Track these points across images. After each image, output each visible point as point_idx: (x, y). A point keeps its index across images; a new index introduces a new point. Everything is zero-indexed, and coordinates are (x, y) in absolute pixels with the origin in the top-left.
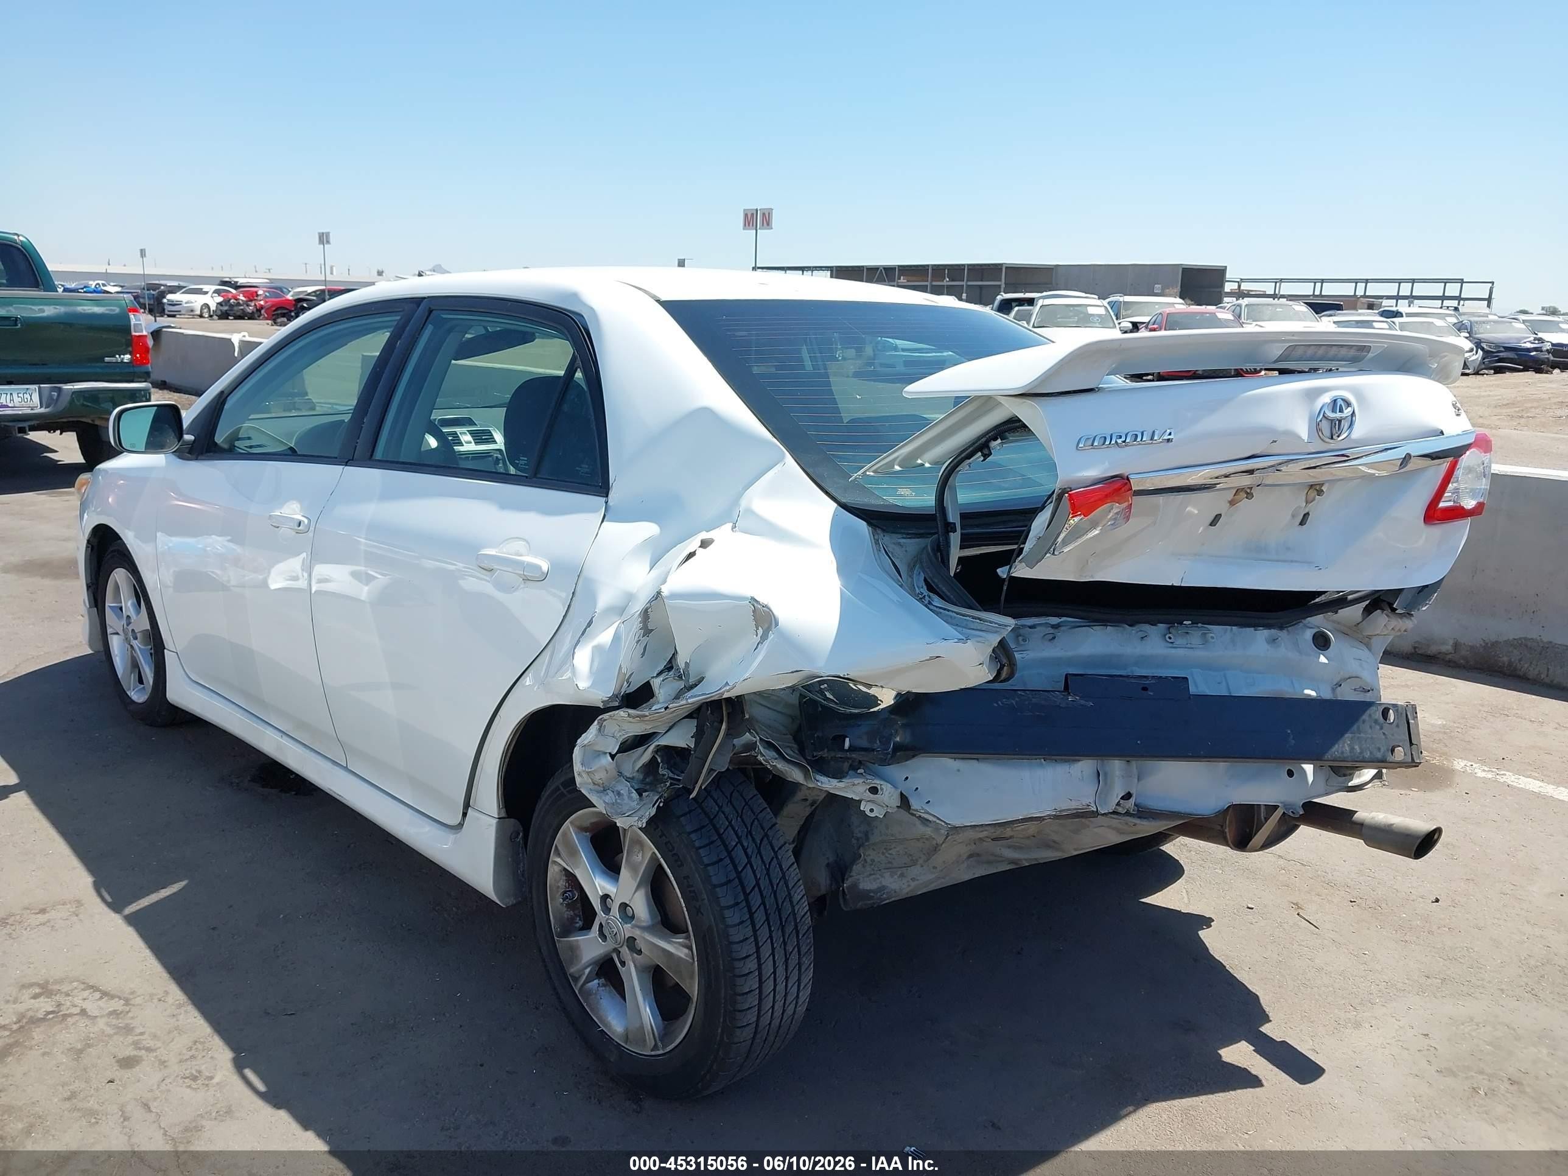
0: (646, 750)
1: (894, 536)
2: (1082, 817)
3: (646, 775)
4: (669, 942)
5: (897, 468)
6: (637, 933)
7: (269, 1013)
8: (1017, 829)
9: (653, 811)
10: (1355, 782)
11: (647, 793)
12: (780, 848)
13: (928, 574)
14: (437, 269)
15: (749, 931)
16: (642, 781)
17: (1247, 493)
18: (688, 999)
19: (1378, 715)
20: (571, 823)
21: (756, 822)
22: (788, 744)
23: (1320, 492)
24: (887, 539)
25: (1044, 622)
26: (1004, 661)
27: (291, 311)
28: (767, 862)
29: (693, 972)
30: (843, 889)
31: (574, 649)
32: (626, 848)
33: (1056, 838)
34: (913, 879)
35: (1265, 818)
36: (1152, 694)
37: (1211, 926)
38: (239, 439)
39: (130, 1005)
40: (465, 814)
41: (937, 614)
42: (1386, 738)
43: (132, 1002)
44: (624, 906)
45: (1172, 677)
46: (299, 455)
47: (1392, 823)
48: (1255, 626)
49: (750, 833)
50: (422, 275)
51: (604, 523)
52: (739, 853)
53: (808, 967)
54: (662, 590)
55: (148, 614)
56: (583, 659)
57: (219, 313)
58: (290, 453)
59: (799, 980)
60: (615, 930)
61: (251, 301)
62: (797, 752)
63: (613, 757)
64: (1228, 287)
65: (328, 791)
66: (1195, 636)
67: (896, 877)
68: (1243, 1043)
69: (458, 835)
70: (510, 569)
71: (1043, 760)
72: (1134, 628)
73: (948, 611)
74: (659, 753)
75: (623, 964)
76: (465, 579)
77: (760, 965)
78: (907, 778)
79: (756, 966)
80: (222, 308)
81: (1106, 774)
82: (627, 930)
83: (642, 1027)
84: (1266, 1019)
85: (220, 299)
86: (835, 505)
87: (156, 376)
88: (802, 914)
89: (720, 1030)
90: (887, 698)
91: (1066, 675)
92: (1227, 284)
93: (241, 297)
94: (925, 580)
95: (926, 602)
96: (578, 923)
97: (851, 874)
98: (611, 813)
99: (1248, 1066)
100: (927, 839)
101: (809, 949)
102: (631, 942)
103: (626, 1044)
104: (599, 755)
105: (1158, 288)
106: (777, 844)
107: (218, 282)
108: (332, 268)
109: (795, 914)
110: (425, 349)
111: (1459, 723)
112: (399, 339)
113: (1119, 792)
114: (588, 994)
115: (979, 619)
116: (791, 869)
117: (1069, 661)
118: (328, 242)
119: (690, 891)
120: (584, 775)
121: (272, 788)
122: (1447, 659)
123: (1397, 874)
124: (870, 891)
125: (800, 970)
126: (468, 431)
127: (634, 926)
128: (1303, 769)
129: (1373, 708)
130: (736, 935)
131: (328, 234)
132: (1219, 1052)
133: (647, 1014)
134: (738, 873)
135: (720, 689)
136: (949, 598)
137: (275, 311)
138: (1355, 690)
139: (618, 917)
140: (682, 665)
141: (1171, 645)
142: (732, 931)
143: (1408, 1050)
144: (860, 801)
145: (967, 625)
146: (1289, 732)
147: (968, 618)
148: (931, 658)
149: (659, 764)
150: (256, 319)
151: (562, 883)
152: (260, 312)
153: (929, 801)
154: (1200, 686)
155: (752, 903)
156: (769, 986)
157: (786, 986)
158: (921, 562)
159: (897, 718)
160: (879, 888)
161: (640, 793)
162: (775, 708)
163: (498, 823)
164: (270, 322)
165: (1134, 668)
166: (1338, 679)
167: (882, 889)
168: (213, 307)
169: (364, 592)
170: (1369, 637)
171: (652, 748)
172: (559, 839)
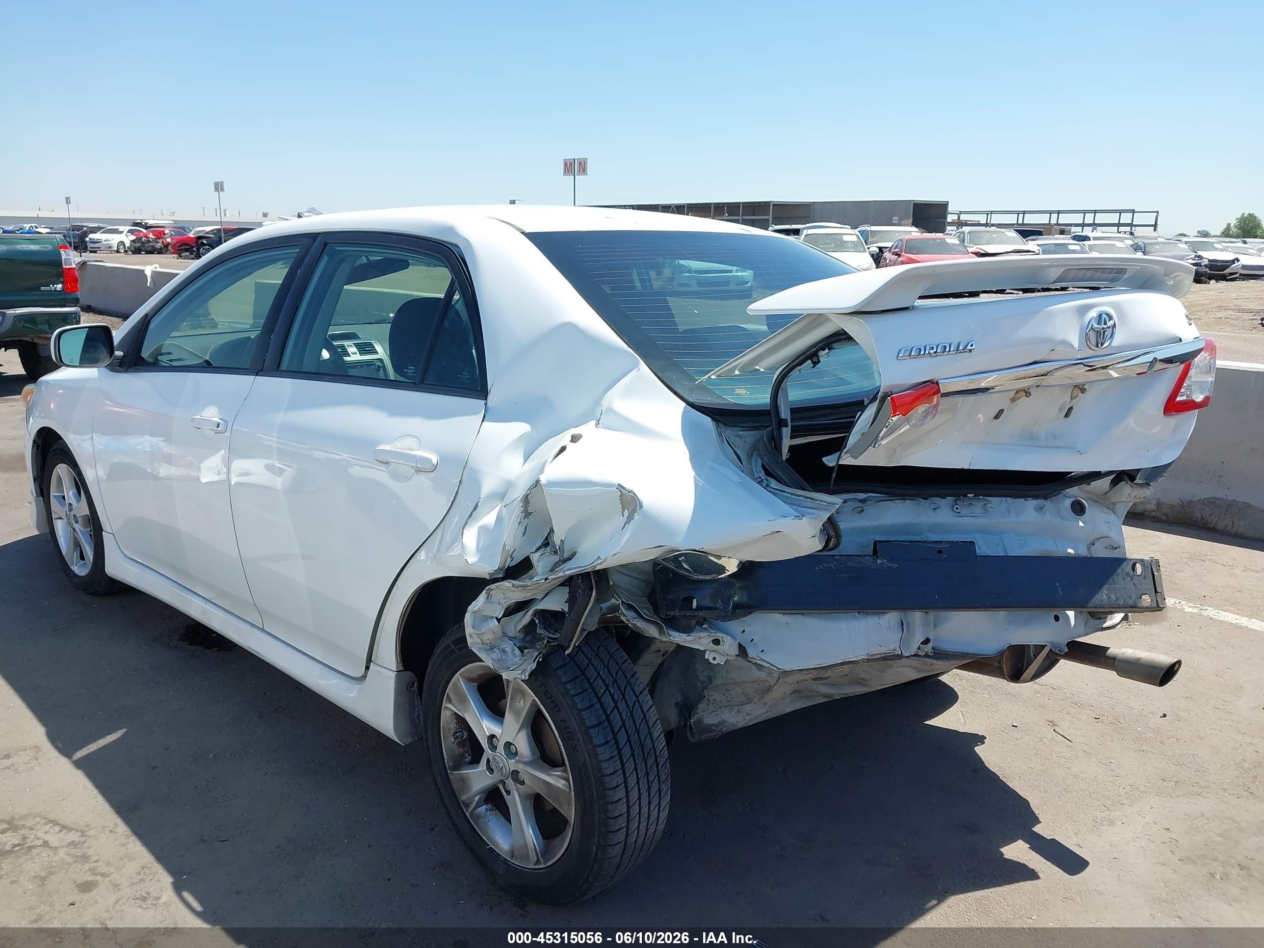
0: (525, 614)
1: (734, 429)
2: (890, 659)
3: (526, 635)
4: (549, 775)
5: (737, 372)
6: (520, 767)
7: (205, 841)
8: (836, 671)
9: (534, 666)
10: (1108, 623)
11: (528, 650)
12: (640, 694)
13: (765, 460)
14: (313, 211)
15: (618, 765)
16: (523, 640)
17: (1026, 392)
18: (566, 821)
19: (1129, 569)
20: (460, 674)
21: (620, 672)
22: (644, 605)
23: (1083, 390)
24: (729, 432)
25: (854, 497)
26: (832, 533)
27: (193, 247)
28: (631, 705)
29: (570, 800)
30: (690, 725)
31: (463, 530)
32: (510, 696)
33: (863, 675)
34: (748, 714)
35: (1034, 655)
36: (945, 556)
37: (984, 743)
38: (162, 354)
39: (86, 836)
40: (367, 668)
41: (774, 494)
42: (1136, 587)
43: (87, 834)
44: (508, 745)
45: (962, 542)
46: (214, 367)
47: (1140, 657)
48: (1025, 497)
49: (615, 681)
50: (301, 217)
51: (483, 423)
52: (607, 699)
53: (666, 792)
54: (541, 479)
55: (88, 502)
56: (470, 537)
57: (133, 249)
58: (206, 365)
59: (659, 804)
60: (501, 765)
61: (160, 239)
62: (652, 611)
63: (499, 620)
64: (950, 218)
65: (249, 650)
66: (977, 507)
67: (733, 712)
68: (1020, 842)
69: (362, 686)
70: (403, 462)
71: (857, 613)
72: (927, 501)
73: (784, 492)
74: (537, 616)
75: (508, 792)
76: (354, 468)
77: (627, 792)
78: (744, 631)
79: (625, 794)
80: (134, 245)
81: (908, 624)
82: (512, 765)
83: (526, 844)
84: (1037, 821)
85: (133, 238)
86: (684, 404)
87: (84, 301)
88: (661, 748)
89: (594, 848)
90: (732, 567)
91: (875, 542)
92: (949, 215)
93: (151, 236)
94: (763, 466)
95: (764, 485)
96: (467, 758)
97: (698, 711)
98: (498, 668)
99: (1026, 860)
100: (762, 681)
101: (667, 777)
102: (515, 774)
103: (512, 859)
104: (487, 619)
105: (895, 219)
106: (638, 690)
107: (131, 223)
108: (225, 211)
109: (655, 749)
110: (321, 277)
111: (1166, 568)
112: (300, 268)
113: (919, 638)
114: (477, 818)
115: (811, 498)
116: (651, 711)
117: (875, 530)
118: (222, 190)
119: (567, 733)
120: (475, 637)
121: (198, 645)
122: (1151, 516)
123: (1130, 694)
124: (713, 725)
125: (660, 795)
126: (354, 344)
127: (518, 761)
128: (1066, 614)
129: (1125, 563)
130: (607, 768)
131: (222, 183)
132: (1001, 849)
133: (530, 834)
134: (608, 716)
135: (592, 563)
136: (784, 481)
137: (179, 247)
138: (1106, 548)
139: (504, 754)
140: (558, 543)
141: (959, 515)
142: (604, 765)
143: (1154, 842)
144: (705, 651)
145: (800, 503)
146: (1058, 584)
147: (801, 498)
148: (773, 533)
149: (536, 625)
150: (163, 254)
151: (453, 725)
152: (167, 248)
153: (763, 650)
154: (984, 548)
155: (620, 741)
156: (635, 810)
157: (649, 809)
158: (759, 450)
159: (736, 581)
160: (719, 722)
161: (521, 649)
162: (632, 575)
163: (397, 676)
164: (176, 256)
165: (928, 534)
166: (1092, 539)
167: (722, 723)
168: (128, 244)
169: (278, 482)
170: (1114, 504)
171: (531, 612)
172: (450, 688)
